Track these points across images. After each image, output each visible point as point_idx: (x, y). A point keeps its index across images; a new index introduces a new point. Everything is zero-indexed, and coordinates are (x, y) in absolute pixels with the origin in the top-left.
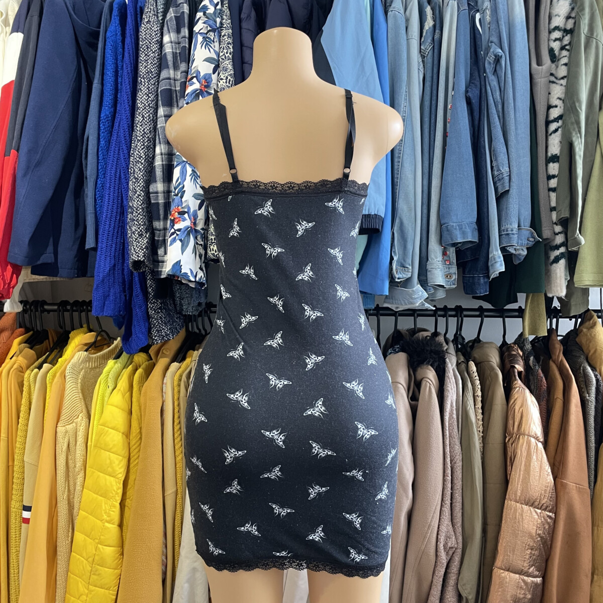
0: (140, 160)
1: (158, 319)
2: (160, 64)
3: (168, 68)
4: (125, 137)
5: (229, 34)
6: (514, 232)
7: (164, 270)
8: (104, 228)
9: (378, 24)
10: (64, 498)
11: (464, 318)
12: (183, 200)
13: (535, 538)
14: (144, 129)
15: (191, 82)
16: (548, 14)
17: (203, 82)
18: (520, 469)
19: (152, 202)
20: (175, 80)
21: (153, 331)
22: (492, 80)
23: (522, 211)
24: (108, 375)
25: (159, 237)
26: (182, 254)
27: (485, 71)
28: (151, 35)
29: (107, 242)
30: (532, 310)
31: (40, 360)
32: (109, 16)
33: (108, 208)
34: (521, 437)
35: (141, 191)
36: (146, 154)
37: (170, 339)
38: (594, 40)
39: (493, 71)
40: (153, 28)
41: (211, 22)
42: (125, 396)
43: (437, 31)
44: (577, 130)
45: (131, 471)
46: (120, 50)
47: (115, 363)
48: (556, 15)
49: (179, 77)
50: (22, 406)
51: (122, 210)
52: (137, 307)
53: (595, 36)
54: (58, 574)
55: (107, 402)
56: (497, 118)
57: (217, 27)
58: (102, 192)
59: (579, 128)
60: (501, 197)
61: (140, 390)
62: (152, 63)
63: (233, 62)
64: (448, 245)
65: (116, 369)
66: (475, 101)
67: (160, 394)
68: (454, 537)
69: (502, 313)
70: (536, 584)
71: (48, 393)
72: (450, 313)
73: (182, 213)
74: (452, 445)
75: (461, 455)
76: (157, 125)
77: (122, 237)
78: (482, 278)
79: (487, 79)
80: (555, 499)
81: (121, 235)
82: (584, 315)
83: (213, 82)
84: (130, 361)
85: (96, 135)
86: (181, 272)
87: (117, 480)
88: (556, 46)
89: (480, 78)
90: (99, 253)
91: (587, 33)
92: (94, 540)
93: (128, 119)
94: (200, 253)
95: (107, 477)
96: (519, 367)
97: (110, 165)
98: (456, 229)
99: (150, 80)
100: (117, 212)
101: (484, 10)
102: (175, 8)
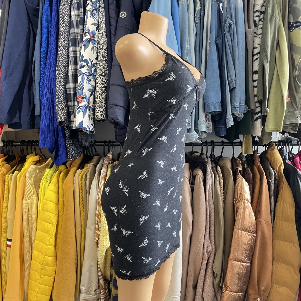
0: (61, 73)
1: (71, 149)
2: (70, 26)
3: (74, 27)
4: (53, 61)
5: (103, 11)
6: (238, 107)
7: (74, 125)
8: (44, 105)
9: (174, 8)
10: (27, 235)
11: (215, 146)
12: (83, 92)
13: (247, 245)
14: (63, 58)
15: (85, 35)
16: (253, 4)
17: (91, 35)
18: (241, 215)
19: (68, 93)
20: (77, 33)
21: (69, 155)
22: (228, 35)
23: (242, 97)
24: (47, 176)
25: (71, 110)
26: (83, 118)
27: (224, 31)
28: (65, 11)
29: (46, 112)
30: (246, 142)
31: (13, 169)
32: (43, 1)
33: (46, 96)
34: (241, 200)
35: (62, 87)
36: (64, 70)
37: (77, 159)
38: (274, 17)
39: (228, 31)
40: (66, 8)
41: (95, 6)
42: (56, 186)
43: (202, 11)
44: (266, 59)
45: (60, 221)
46: (50, 18)
47: (50, 170)
48: (257, 5)
49: (79, 32)
50: (5, 192)
51: (53, 96)
52: (61, 143)
53: (274, 15)
54: (25, 271)
55: (47, 189)
56: (230, 53)
57: (97, 8)
58: (43, 88)
59: (267, 58)
60: (232, 90)
61: (63, 183)
62: (66, 25)
63: (105, 25)
64: (208, 113)
65: (51, 173)
66: (220, 45)
67: (73, 184)
68: (211, 246)
69: (232, 144)
70: (248, 266)
71: (17, 185)
72: (209, 144)
73: (83, 98)
74: (210, 205)
75: (214, 209)
76: (69, 55)
78: (223, 128)
79: (225, 35)
80: (256, 228)
81: (53, 109)
82: (269, 144)
83: (96, 35)
84: (57, 169)
85: (39, 60)
86: (83, 126)
87: (53, 225)
88: (257, 19)
89: (222, 34)
90: (42, 117)
91: (271, 14)
92: (43, 254)
93: (54, 52)
94: (92, 117)
95: (48, 224)
96: (240, 169)
97: (46, 75)
98: (211, 105)
99: (65, 33)
100: (50, 98)
101: (224, 2)
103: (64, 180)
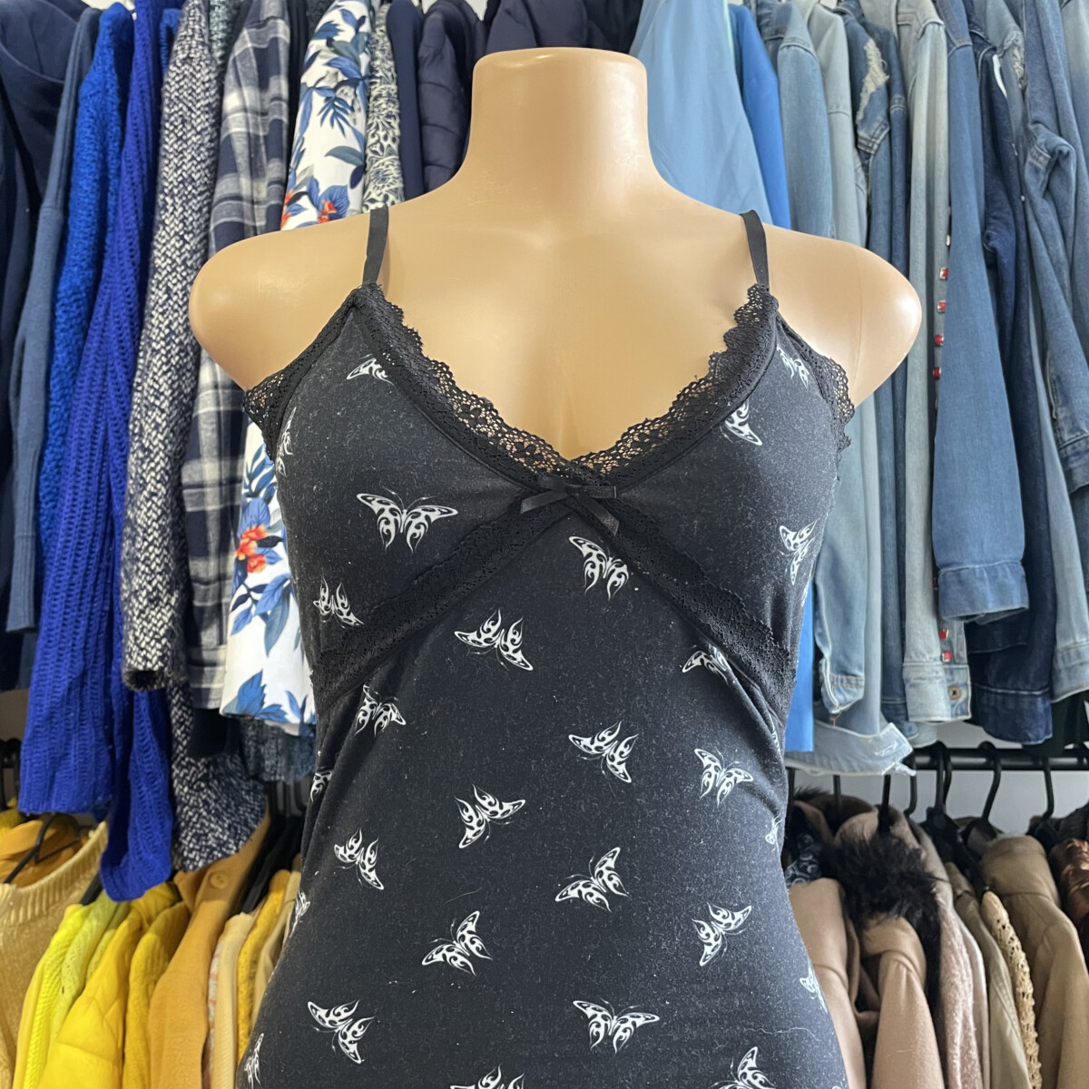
0: (157, 403)
1: (197, 807)
2: (216, 163)
3: (236, 171)
4: (121, 341)
7: (215, 686)
8: (59, 575)
9: (757, 76)
12: (272, 507)
14: (171, 323)
15: (294, 207)
17: (326, 208)
20: (253, 202)
21: (185, 838)
22: (1045, 208)
24: (65, 953)
25: (205, 600)
27: (1024, 190)
28: (194, 91)
29: (65, 613)
32: (87, 48)
33: (70, 523)
35: (158, 482)
37: (228, 855)
39: (1044, 189)
40: (198, 76)
41: (347, 63)
42: (107, 1016)
43: (897, 96)
46: (114, 130)
47: (85, 916)
49: (263, 195)
51: (109, 527)
52: (142, 779)
55: (59, 1035)
56: (1063, 301)
57: (360, 74)
58: (56, 482)
60: (1078, 495)
61: (148, 996)
62: (193, 158)
63: (400, 159)
65: (85, 936)
66: (1007, 260)
67: (202, 1009)
73: (269, 542)
77: (108, 596)
78: (1040, 699)
79: (1029, 209)
81: (105, 593)
83: (352, 207)
86: (262, 703)
89: (1012, 206)
90: (41, 642)
93: (129, 296)
97: (80, 412)
98: (982, 579)
99: (190, 200)
100: (94, 534)
101: (1009, 49)
102: (254, 30)
103: (154, 977)
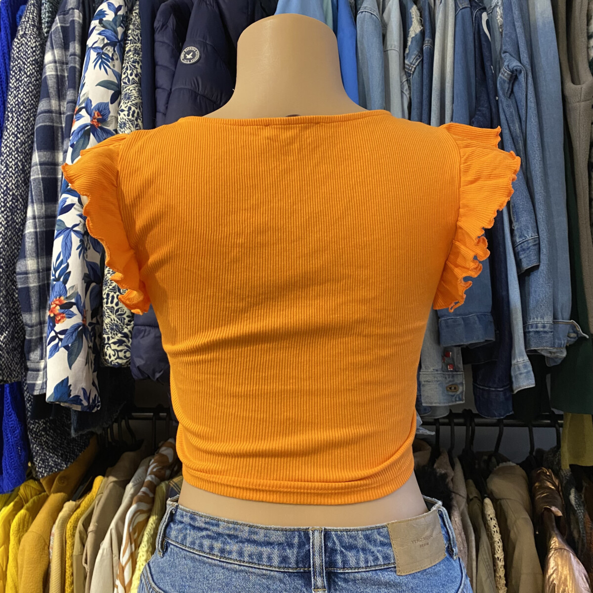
2: (38, 93)
3: (49, 97)
6: (547, 328)
11: (476, 428)
15: (78, 116)
17: (96, 115)
19: (19, 286)
20: (60, 113)
22: (508, 105)
23: (559, 296)
25: (32, 336)
28: (27, 52)
39: (509, 92)
41: (109, 33)
43: (427, 38)
49: (65, 109)
52: (8, 430)
57: (118, 39)
60: (526, 275)
62: (25, 90)
63: (140, 86)
64: (450, 346)
72: (456, 421)
76: (30, 177)
78: (502, 393)
79: (500, 105)
83: (111, 115)
89: (490, 103)
98: (460, 325)
101: (493, 8)
102: (62, 16)
